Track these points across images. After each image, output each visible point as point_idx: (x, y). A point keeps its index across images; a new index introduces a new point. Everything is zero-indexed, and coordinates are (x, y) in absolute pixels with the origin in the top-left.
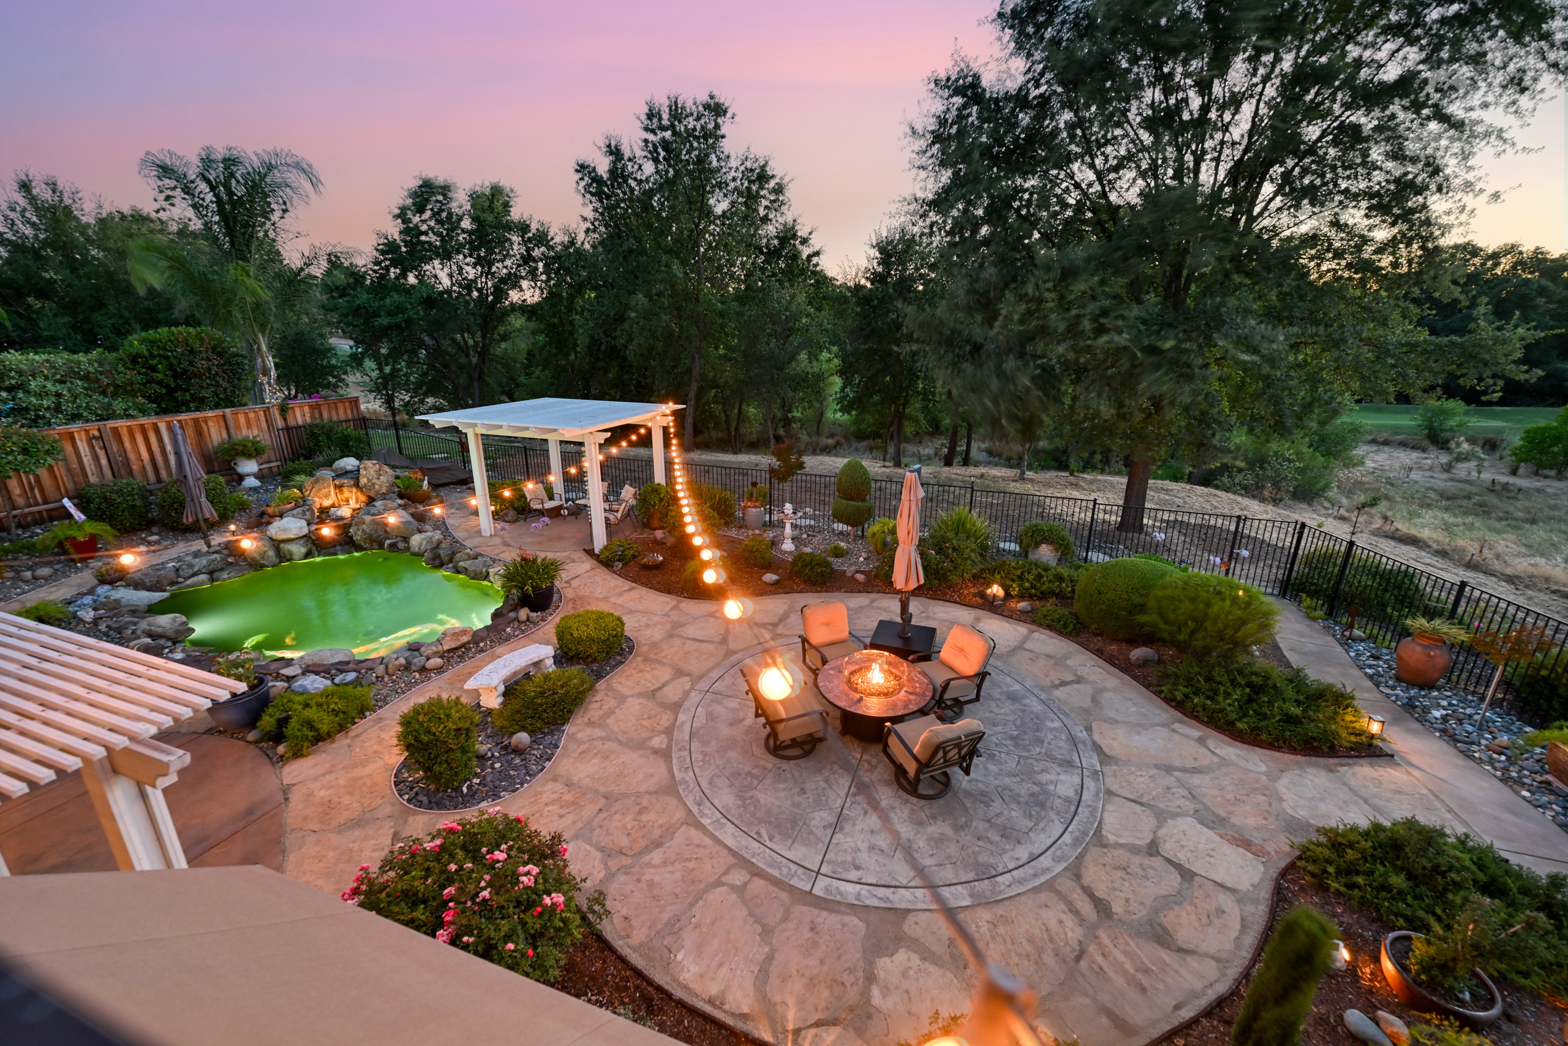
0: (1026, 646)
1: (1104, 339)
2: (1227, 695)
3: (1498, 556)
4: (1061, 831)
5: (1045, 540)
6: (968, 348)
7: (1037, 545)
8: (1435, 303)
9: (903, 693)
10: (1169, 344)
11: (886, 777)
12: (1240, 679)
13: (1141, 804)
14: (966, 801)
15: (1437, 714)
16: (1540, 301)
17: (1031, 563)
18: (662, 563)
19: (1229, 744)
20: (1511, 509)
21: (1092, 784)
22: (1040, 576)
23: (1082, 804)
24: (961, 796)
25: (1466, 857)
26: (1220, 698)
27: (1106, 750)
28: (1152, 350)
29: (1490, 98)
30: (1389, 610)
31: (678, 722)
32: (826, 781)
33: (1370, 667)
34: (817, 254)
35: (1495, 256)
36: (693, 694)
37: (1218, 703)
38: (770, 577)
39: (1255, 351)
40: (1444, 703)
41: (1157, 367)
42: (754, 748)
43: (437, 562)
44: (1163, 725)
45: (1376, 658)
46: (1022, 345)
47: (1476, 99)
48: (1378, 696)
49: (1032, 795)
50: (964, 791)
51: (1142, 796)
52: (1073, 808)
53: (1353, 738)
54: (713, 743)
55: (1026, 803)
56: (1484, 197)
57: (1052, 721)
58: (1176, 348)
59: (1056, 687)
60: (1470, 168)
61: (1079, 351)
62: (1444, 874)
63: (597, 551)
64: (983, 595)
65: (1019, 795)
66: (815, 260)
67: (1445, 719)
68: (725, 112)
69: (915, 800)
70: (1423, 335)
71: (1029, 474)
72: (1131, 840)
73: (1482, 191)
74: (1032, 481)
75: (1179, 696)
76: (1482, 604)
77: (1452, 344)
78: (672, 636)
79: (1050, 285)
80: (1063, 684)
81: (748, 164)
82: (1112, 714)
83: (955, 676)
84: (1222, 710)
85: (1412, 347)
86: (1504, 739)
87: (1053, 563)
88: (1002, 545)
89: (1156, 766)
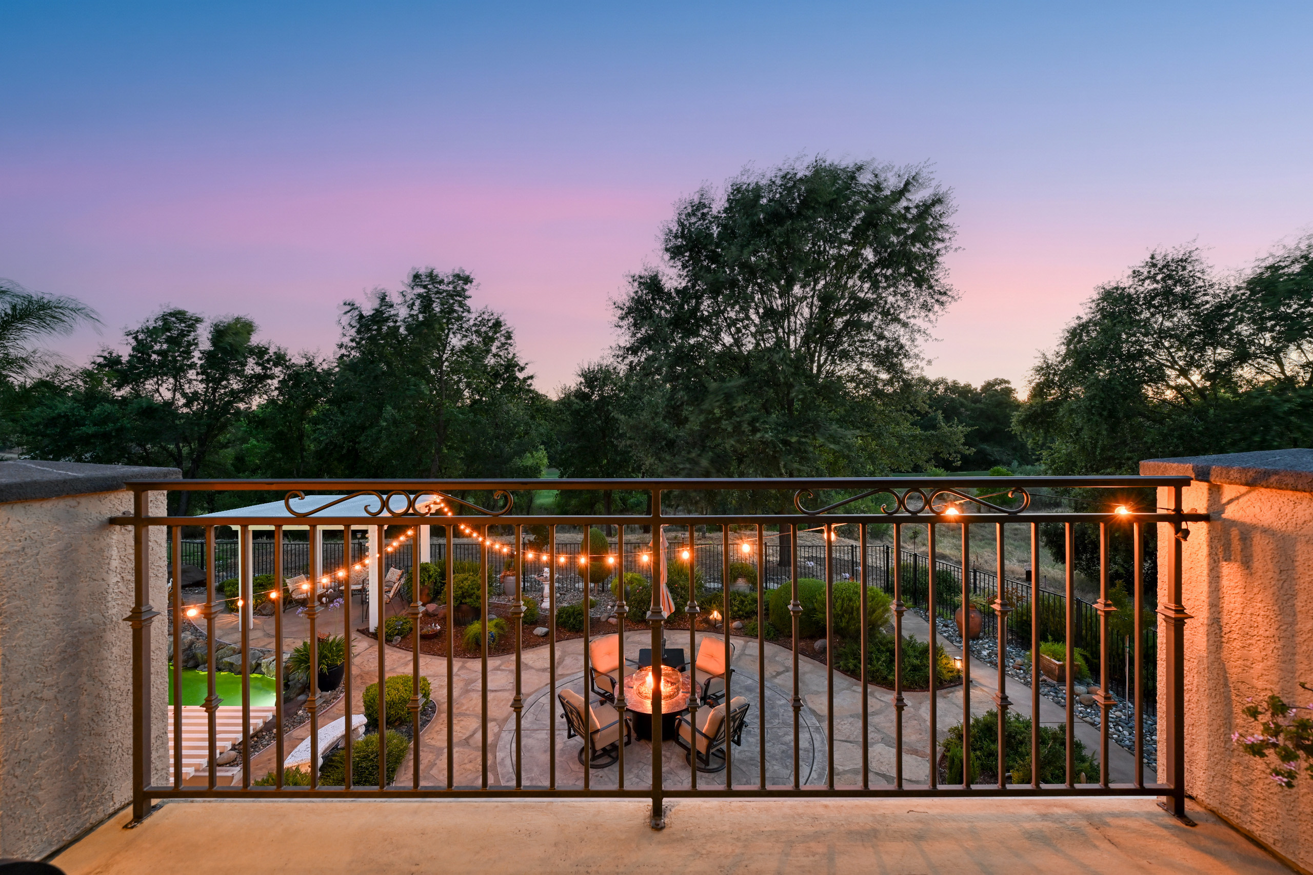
0: (747, 652)
1: (758, 435)
2: (878, 659)
3: (986, 562)
4: (809, 771)
5: (740, 575)
6: (664, 443)
7: (735, 579)
8: (919, 413)
9: (681, 694)
10: (794, 439)
11: (680, 763)
12: (882, 648)
13: (850, 742)
14: (742, 767)
15: (985, 653)
16: (963, 410)
17: (734, 593)
18: (440, 631)
19: (887, 693)
20: (984, 533)
21: (818, 736)
22: (742, 602)
23: (816, 750)
24: (738, 764)
25: (1021, 725)
26: (875, 662)
27: (819, 712)
28: (786, 443)
29: (916, 314)
30: (945, 595)
31: (498, 760)
32: (637, 776)
33: (945, 632)
34: (531, 377)
35: (936, 384)
36: (503, 734)
37: (874, 666)
38: (540, 630)
39: (838, 443)
40: (986, 646)
41: (790, 453)
42: (571, 765)
43: (191, 663)
44: (847, 689)
45: (947, 626)
46: (702, 439)
47: (910, 313)
48: (954, 648)
49: (783, 752)
50: (739, 760)
51: (849, 737)
52: (811, 755)
53: (950, 674)
54: (535, 769)
55: (781, 758)
56: (924, 362)
57: (779, 700)
58: (799, 442)
59: (775, 677)
60: (916, 346)
61: (743, 443)
62: (1014, 737)
63: (372, 629)
64: (707, 621)
65: (775, 754)
66: (529, 382)
67: (989, 655)
68: (471, 282)
69: (707, 775)
70: (918, 431)
71: (707, 535)
72: (852, 767)
73: (923, 359)
74: (711, 538)
75: (851, 667)
76: (987, 590)
77: (932, 435)
78: (467, 691)
79: (718, 404)
80: (778, 674)
81: (486, 317)
82: (815, 688)
83: (710, 676)
84: (878, 670)
85: (915, 437)
86: (1019, 660)
87: (747, 591)
88: (708, 585)
89: (851, 716)
